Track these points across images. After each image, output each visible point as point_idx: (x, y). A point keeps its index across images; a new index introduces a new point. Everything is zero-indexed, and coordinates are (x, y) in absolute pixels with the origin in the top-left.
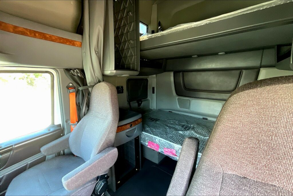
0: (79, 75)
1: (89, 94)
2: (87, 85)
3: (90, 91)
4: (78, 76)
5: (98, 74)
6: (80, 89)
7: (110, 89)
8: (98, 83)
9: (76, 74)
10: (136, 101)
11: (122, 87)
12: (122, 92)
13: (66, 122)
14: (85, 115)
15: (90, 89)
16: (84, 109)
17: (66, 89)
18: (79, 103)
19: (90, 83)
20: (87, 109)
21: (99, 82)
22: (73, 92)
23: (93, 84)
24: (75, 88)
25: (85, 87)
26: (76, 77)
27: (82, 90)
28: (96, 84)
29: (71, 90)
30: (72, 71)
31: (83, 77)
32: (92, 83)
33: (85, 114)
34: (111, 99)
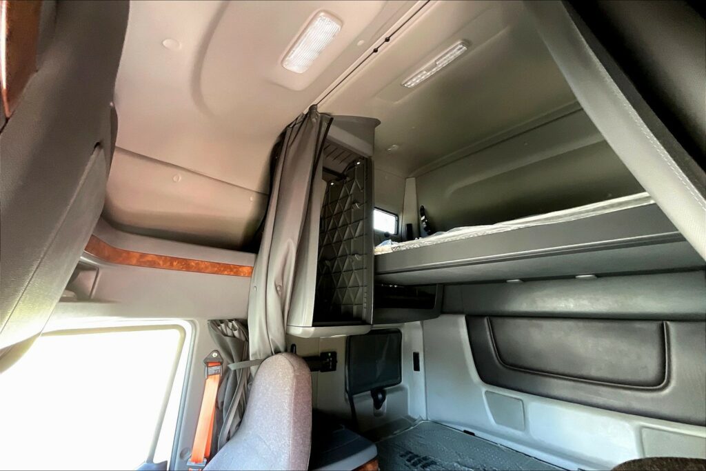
0: (236, 333)
1: (250, 380)
2: (248, 358)
3: (253, 374)
4: (234, 336)
5: (277, 337)
6: (232, 367)
7: (297, 377)
8: (272, 355)
9: (229, 332)
10: (369, 392)
11: (334, 354)
12: (334, 369)
13: (182, 456)
14: (228, 439)
15: (253, 369)
16: (230, 421)
17: (203, 365)
18: (223, 403)
19: (255, 354)
20: (238, 419)
21: (277, 352)
22: (215, 374)
23: (262, 358)
24: (221, 363)
25: (243, 364)
26: (228, 340)
27: (235, 371)
28: (268, 357)
29: (213, 369)
30: (223, 325)
31: (243, 339)
32: (260, 355)
33: (231, 434)
34: (295, 405)
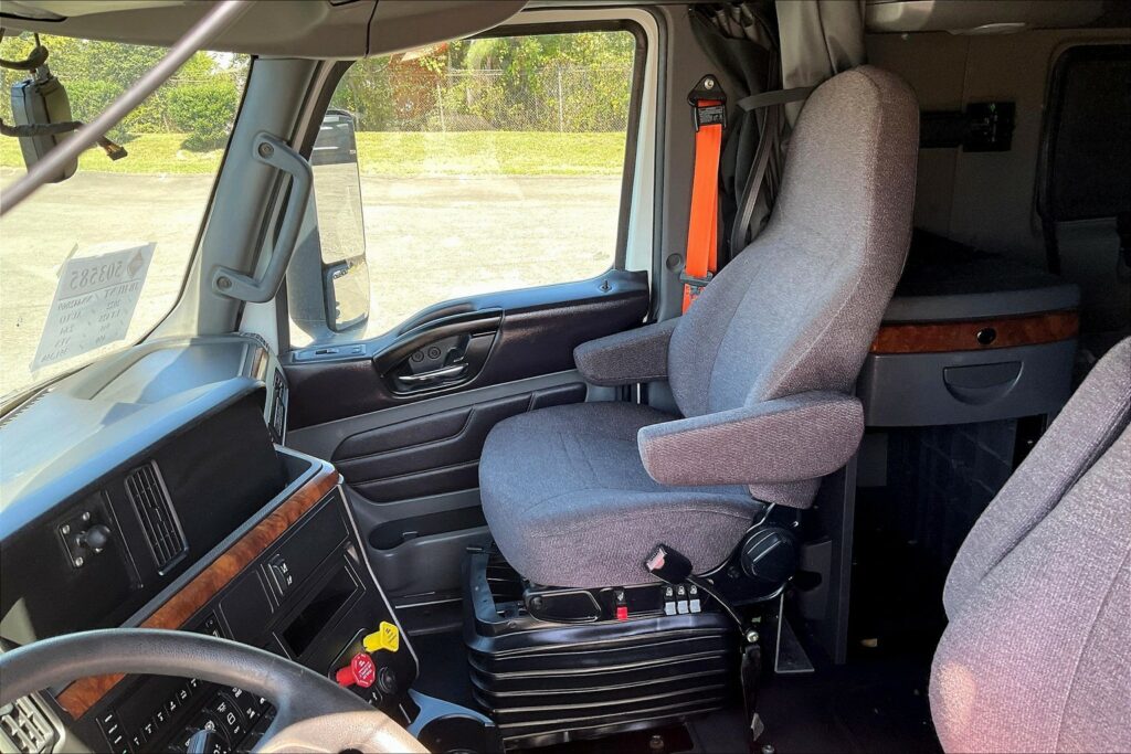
0: (751, 31)
1: (787, 132)
2: (779, 85)
3: (792, 122)
4: (745, 37)
5: (840, 25)
6: (747, 104)
7: (882, 106)
8: (833, 74)
9: (735, 29)
11: (1007, 110)
12: (1003, 144)
14: (749, 241)
15: (791, 108)
16: (748, 211)
17: (687, 106)
18: (732, 179)
19: (793, 75)
20: (764, 209)
21: (843, 66)
22: (713, 122)
23: (809, 83)
24: (724, 103)
25: (769, 98)
26: (734, 47)
27: (753, 111)
28: (824, 80)
29: (708, 112)
30: (721, 14)
31: (767, 45)
32: (806, 79)
33: (753, 237)
